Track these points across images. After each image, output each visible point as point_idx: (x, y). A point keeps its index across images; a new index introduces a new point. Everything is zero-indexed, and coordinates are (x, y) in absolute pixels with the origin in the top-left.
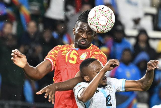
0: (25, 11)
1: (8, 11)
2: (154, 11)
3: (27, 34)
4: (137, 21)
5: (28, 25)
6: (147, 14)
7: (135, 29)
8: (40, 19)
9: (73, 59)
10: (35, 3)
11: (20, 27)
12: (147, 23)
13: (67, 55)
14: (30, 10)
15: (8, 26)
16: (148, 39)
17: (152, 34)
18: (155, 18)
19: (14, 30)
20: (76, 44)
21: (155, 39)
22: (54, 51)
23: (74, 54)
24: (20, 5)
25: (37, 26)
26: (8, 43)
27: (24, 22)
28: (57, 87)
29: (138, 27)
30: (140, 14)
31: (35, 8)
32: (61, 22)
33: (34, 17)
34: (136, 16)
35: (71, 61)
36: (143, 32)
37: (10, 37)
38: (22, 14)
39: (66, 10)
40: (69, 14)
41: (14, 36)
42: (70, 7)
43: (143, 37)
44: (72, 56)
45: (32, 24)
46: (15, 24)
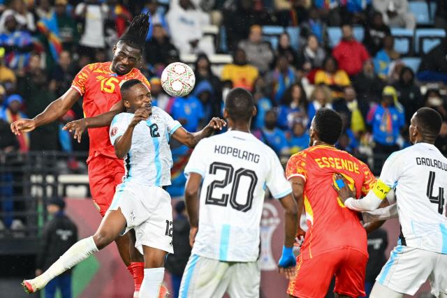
0: (55, 39)
1: (34, 40)
2: (215, 29)
3: (59, 68)
4: (194, 44)
5: (59, 56)
6: (206, 34)
7: (192, 53)
8: (74, 48)
9: (109, 88)
10: (67, 29)
11: (51, 60)
12: (207, 46)
13: (103, 82)
14: (62, 38)
15: (35, 58)
16: (210, 64)
17: (214, 58)
18: (216, 38)
19: (43, 64)
20: (113, 67)
21: (218, 64)
22: (81, 74)
23: (113, 82)
24: (49, 32)
25: (71, 56)
26: (36, 80)
27: (54, 53)
28: (87, 124)
29: (197, 51)
30: (197, 35)
31: (67, 33)
32: (101, 50)
33: (67, 46)
34: (193, 37)
35: (106, 90)
36: (202, 56)
37: (38, 73)
38: (51, 43)
39: (106, 34)
40: (110, 39)
41: (43, 71)
42: (110, 31)
43: (203, 63)
44: (109, 83)
45: (65, 55)
46: (43, 56)
